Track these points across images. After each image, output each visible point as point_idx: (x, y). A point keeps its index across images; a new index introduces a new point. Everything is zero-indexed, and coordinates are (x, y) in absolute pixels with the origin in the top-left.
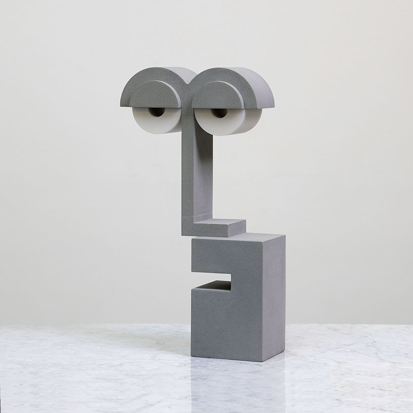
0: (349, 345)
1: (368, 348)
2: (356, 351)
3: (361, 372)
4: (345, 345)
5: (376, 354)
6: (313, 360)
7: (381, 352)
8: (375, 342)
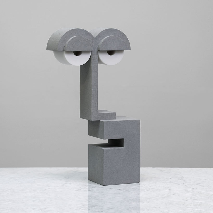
0: (169, 179)
1: (179, 180)
2: (172, 182)
3: (175, 193)
4: (167, 179)
5: (184, 183)
6: (150, 187)
7: (186, 183)
8: (183, 177)
